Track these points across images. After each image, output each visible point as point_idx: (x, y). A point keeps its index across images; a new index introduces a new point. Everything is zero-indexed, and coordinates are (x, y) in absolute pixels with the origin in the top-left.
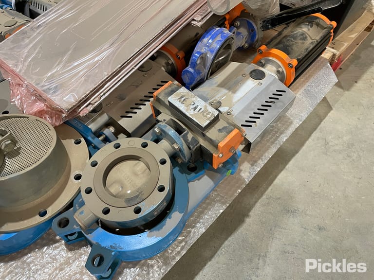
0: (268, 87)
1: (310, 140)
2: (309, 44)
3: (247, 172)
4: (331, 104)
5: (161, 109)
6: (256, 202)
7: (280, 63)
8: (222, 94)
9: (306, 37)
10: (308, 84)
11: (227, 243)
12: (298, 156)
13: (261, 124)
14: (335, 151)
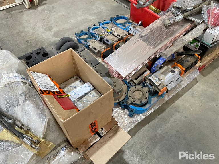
0: (175, 76)
1: (188, 92)
2: (190, 63)
3: (166, 98)
4: (198, 81)
5: (146, 79)
6: (168, 107)
7: (180, 69)
8: (162, 76)
9: (189, 61)
10: (189, 75)
11: (158, 116)
12: (183, 96)
13: (172, 86)
14: (195, 96)
